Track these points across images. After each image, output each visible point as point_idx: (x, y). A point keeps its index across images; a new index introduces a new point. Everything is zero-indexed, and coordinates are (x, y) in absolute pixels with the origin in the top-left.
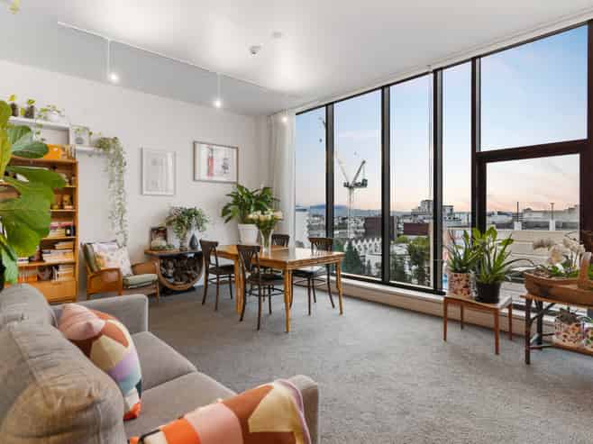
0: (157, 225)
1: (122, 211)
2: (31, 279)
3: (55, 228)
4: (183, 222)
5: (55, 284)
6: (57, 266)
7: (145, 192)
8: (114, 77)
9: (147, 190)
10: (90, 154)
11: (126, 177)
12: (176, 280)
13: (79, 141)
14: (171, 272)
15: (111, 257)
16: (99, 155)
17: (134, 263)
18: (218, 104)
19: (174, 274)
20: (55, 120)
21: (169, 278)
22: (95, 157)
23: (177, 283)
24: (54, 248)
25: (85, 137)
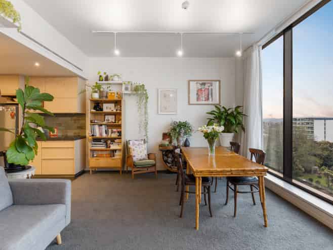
0: (166, 132)
1: (146, 124)
2: (108, 156)
3: (115, 132)
4: (176, 130)
5: (113, 159)
6: (115, 150)
7: (159, 113)
8: (117, 52)
9: (161, 111)
10: (130, 95)
11: (149, 105)
12: (173, 166)
13: (126, 89)
14: (170, 160)
15: (136, 149)
16: (134, 95)
17: (149, 152)
18: (180, 53)
19: (172, 161)
20: (116, 80)
21: (169, 163)
22: (132, 96)
23: (172, 167)
24: (114, 141)
25: (129, 87)
